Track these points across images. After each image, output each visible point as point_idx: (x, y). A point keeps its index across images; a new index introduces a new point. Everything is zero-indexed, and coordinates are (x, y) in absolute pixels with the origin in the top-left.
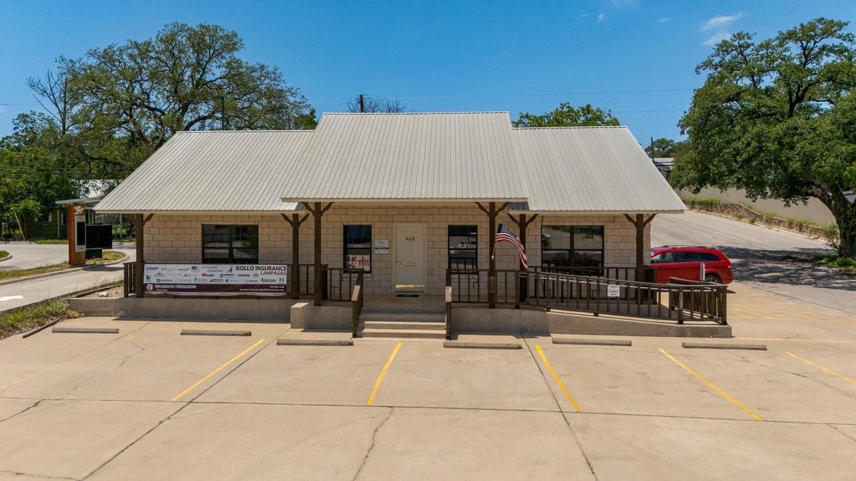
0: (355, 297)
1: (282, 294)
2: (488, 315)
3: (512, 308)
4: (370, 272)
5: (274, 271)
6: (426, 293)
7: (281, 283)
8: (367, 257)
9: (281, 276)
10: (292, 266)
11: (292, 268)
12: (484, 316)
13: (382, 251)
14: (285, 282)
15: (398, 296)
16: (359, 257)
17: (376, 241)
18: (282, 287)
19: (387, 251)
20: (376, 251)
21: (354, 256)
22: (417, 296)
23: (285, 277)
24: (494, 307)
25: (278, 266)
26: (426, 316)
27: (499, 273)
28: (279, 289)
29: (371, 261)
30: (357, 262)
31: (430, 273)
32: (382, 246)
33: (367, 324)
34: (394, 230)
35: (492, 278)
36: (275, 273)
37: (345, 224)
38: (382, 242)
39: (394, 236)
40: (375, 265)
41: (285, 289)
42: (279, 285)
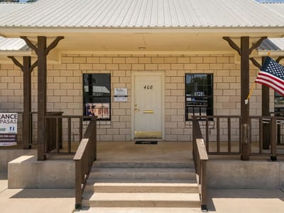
0: (79, 155)
1: (12, 144)
2: (242, 169)
3: (268, 160)
4: (110, 119)
5: (3, 119)
6: (163, 139)
7: (12, 131)
8: (107, 105)
9: (11, 125)
10: (24, 114)
11: (23, 116)
12: (237, 170)
13: (121, 99)
14: (16, 131)
15: (137, 143)
16: (98, 105)
17: (115, 89)
18: (12, 136)
19: (126, 99)
20: (116, 99)
21: (94, 105)
22: (155, 143)
23: (15, 126)
24: (247, 159)
25: (8, 114)
26: (172, 173)
27: (253, 120)
28: (9, 138)
29: (110, 109)
30: (97, 110)
31: (168, 119)
32: (121, 94)
33: (97, 187)
34: (133, 78)
35: (245, 125)
36: (5, 122)
37: (85, 72)
38: (122, 91)
39: (133, 84)
40: (115, 112)
41: (16, 138)
42: (9, 134)
